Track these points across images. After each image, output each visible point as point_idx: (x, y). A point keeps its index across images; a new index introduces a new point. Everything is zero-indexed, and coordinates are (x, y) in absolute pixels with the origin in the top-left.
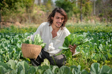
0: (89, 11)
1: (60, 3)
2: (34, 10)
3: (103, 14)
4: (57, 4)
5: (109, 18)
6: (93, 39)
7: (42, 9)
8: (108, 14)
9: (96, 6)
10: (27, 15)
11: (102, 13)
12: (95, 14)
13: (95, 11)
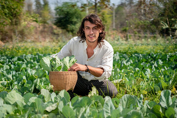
0: (107, 24)
1: (63, 11)
2: (23, 21)
3: (127, 28)
4: (58, 12)
5: (136, 33)
6: (132, 62)
7: (34, 19)
8: (135, 28)
9: (116, 16)
10: (12, 28)
11: (127, 26)
12: (114, 27)
13: (114, 24)
